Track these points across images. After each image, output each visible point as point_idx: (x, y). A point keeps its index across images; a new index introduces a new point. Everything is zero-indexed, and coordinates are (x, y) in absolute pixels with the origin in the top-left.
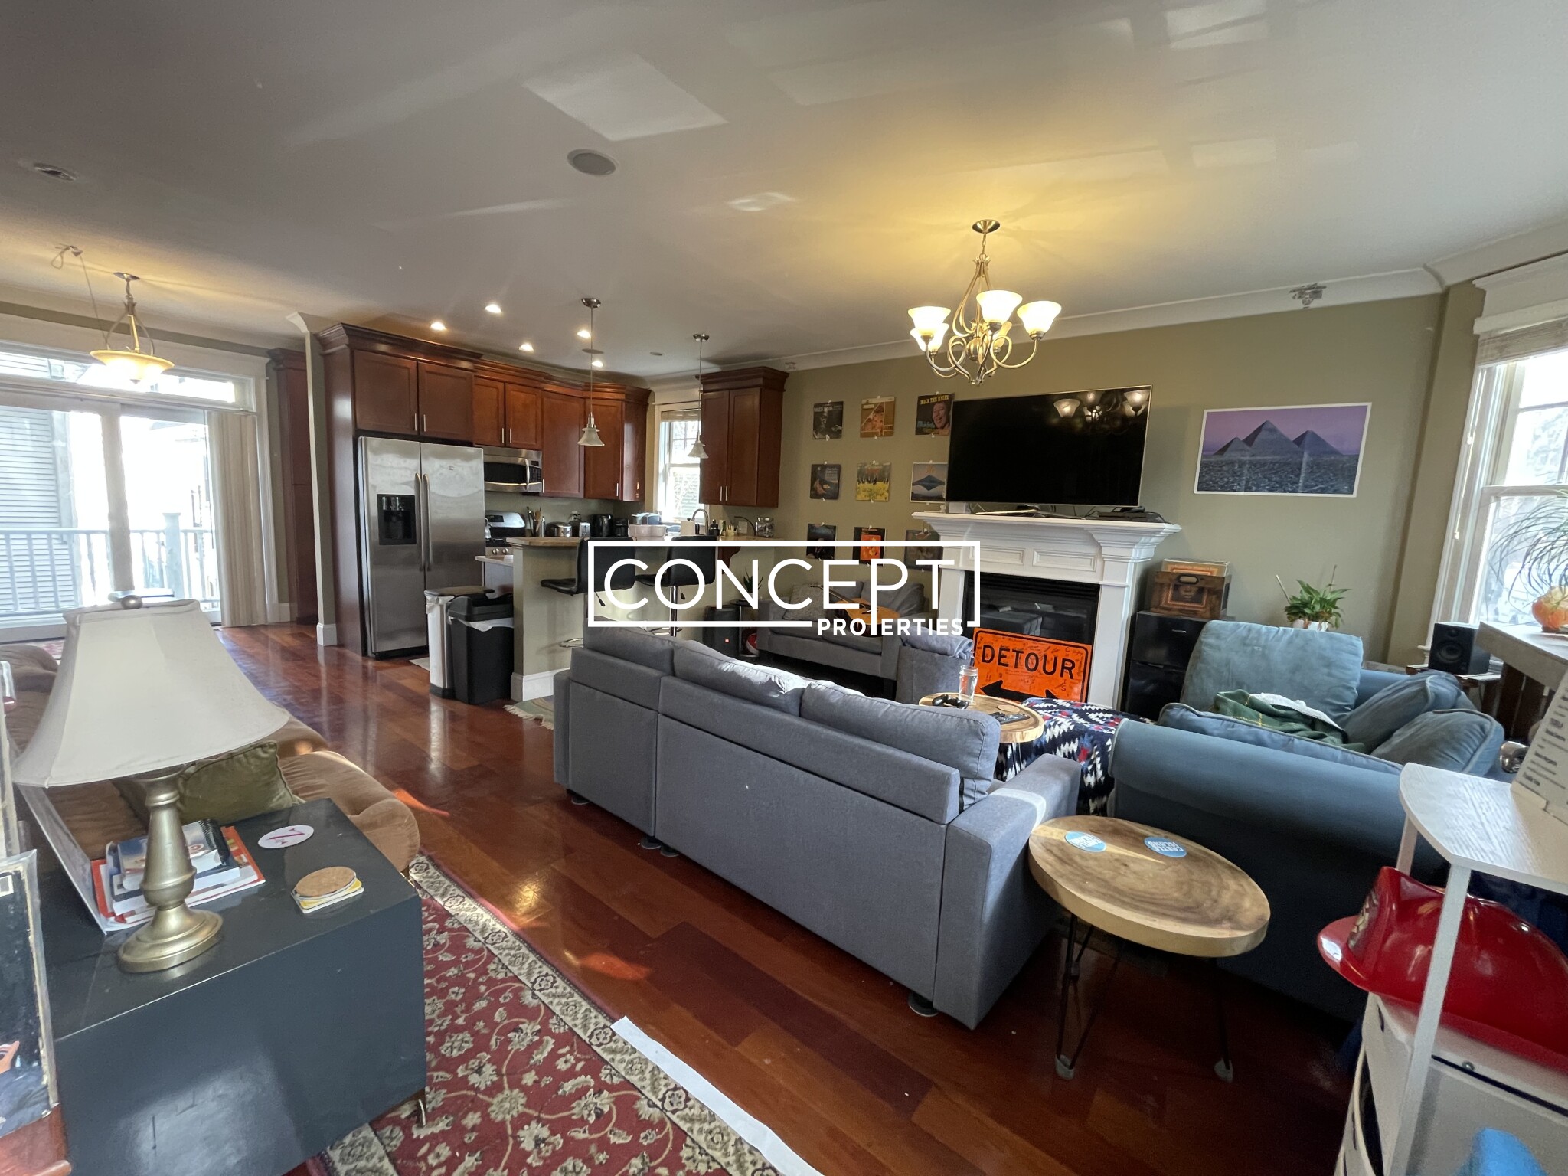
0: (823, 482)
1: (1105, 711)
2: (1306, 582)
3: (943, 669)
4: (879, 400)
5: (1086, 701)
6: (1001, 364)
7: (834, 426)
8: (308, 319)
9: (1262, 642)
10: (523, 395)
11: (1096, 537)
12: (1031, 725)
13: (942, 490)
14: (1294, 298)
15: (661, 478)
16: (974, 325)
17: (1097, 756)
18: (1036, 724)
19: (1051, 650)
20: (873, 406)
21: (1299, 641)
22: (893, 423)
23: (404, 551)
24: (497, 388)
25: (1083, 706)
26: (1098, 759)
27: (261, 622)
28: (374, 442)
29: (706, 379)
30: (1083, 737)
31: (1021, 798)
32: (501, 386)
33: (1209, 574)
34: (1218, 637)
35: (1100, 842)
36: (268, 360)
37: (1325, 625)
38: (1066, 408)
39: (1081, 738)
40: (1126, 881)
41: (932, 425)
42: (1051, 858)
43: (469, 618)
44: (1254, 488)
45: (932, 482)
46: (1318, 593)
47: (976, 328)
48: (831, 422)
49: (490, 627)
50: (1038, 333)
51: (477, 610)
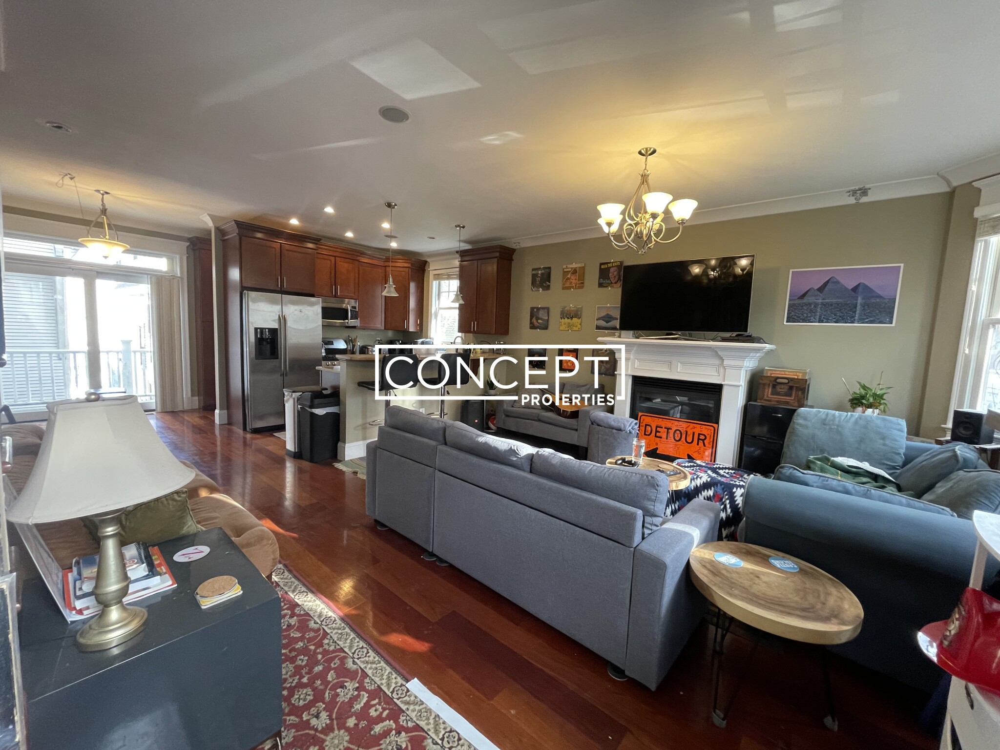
0: (537, 319)
1: (729, 469)
2: (862, 382)
3: (618, 440)
4: (574, 265)
5: (714, 462)
6: (658, 240)
7: (545, 282)
8: (213, 217)
9: (837, 422)
10: (346, 265)
11: (720, 353)
12: (682, 478)
13: (617, 324)
14: (849, 196)
15: (433, 317)
16: (640, 215)
17: (727, 499)
18: (685, 477)
19: (690, 428)
20: (570, 269)
21: (862, 422)
22: (583, 280)
23: (271, 363)
24: (330, 260)
25: (714, 465)
26: (728, 501)
27: (180, 408)
28: (253, 294)
29: (463, 254)
30: (717, 486)
31: (683, 530)
32: (333, 259)
33: (796, 377)
34: (805, 419)
35: (738, 560)
36: (188, 244)
37: (877, 411)
38: (696, 270)
39: (715, 487)
40: (760, 588)
41: (609, 281)
42: (706, 572)
43: (311, 407)
44: (825, 320)
45: (609, 318)
46: (871, 390)
47: (641, 217)
48: (543, 280)
49: (325, 412)
50: (682, 220)
51: (316, 401)
